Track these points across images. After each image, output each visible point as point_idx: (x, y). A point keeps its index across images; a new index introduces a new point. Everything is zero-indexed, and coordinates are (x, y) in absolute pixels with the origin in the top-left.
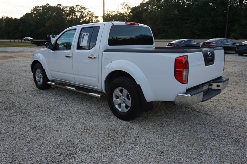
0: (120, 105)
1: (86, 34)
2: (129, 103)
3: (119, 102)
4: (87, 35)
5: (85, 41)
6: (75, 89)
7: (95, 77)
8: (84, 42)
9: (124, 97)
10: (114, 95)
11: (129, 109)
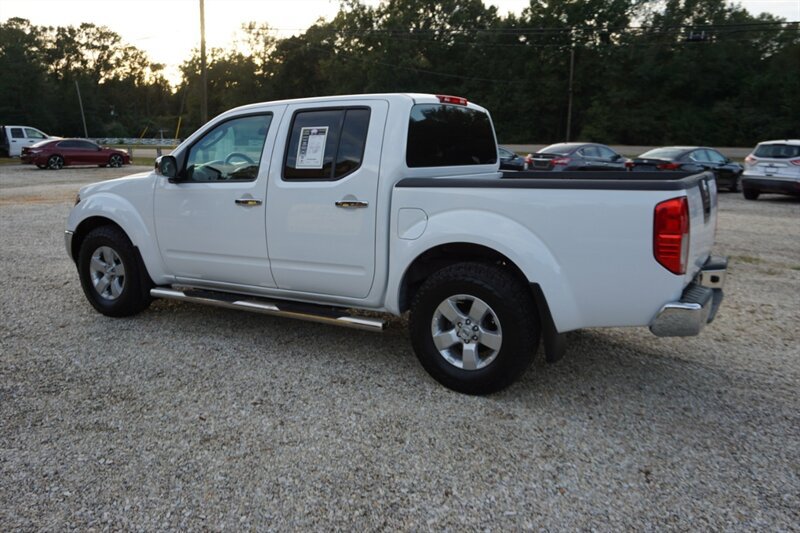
0: (457, 350)
1: (315, 129)
2: (494, 340)
3: (456, 339)
4: (320, 132)
5: (316, 152)
6: (275, 308)
7: (361, 268)
8: (309, 154)
9: (472, 325)
10: (435, 320)
11: (491, 358)
